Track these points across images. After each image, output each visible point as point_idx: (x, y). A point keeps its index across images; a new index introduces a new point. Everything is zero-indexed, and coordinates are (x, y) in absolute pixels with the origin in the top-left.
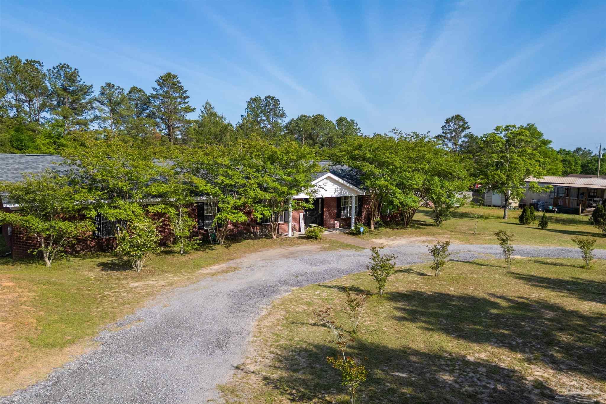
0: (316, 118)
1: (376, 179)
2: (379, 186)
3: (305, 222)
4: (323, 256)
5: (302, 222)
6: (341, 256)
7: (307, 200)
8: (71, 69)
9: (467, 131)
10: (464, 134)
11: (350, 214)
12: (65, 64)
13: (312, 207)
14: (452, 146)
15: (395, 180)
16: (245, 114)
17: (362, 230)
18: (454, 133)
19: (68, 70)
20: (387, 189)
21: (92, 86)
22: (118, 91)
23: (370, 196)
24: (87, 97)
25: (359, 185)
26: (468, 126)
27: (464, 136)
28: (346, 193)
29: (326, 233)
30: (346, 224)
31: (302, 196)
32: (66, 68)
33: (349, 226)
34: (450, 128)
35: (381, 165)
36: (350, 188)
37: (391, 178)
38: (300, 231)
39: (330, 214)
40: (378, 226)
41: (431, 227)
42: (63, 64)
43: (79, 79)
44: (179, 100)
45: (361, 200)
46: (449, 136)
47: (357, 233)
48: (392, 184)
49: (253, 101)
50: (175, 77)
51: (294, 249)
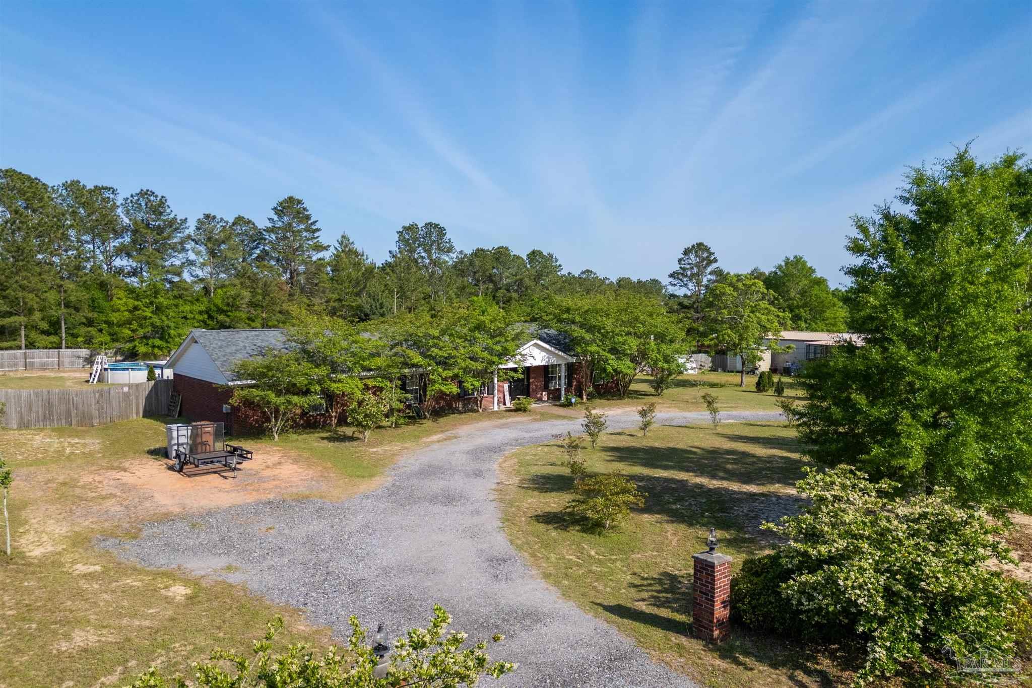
0: (499, 252)
1: (587, 344)
2: (591, 353)
3: (510, 395)
4: (536, 425)
5: (507, 394)
6: (554, 425)
7: (515, 370)
8: (156, 196)
9: (714, 266)
10: (709, 270)
11: (559, 385)
12: (148, 191)
13: (521, 376)
14: (693, 288)
15: (607, 346)
16: (395, 249)
17: (573, 400)
18: (695, 270)
19: (152, 198)
20: (599, 355)
21: (186, 219)
22: (221, 224)
23: (580, 363)
24: (179, 235)
25: (569, 351)
26: (715, 258)
27: (710, 273)
28: (554, 361)
29: (534, 406)
30: (555, 396)
31: (511, 365)
32: (149, 195)
33: (559, 398)
34: (691, 262)
35: (591, 329)
36: (559, 355)
37: (603, 344)
38: (505, 404)
39: (536, 386)
40: (591, 397)
41: (651, 397)
42: (145, 190)
43: (168, 211)
44: (305, 234)
45: (571, 368)
46: (689, 273)
47: (568, 404)
48: (604, 350)
49: (407, 230)
50: (299, 202)
51: (503, 421)
